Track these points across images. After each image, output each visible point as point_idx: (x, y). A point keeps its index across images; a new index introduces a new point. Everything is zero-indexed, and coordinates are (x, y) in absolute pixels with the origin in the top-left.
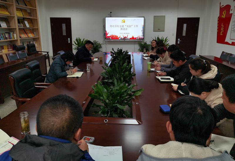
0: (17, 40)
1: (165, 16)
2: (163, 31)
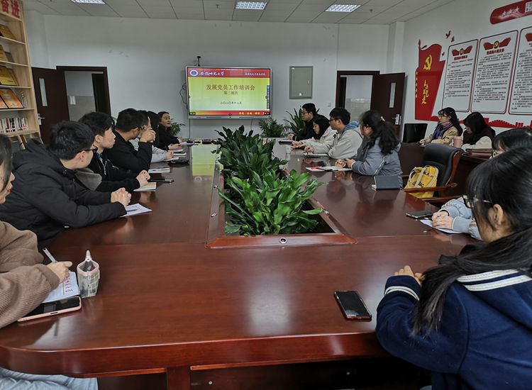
1: (312, 67)
2: (310, 98)
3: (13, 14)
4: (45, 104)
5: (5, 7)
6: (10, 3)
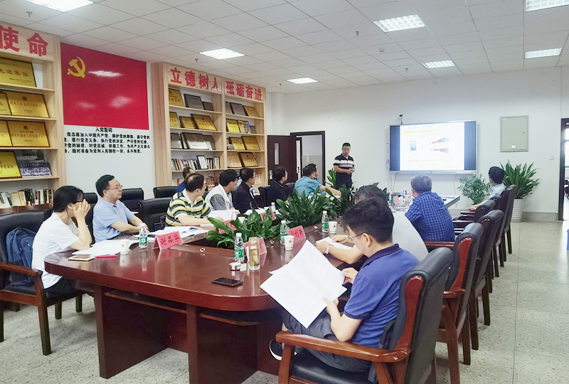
1: (527, 117)
2: (526, 151)
3: (256, 98)
4: (277, 162)
5: (250, 95)
6: (253, 91)
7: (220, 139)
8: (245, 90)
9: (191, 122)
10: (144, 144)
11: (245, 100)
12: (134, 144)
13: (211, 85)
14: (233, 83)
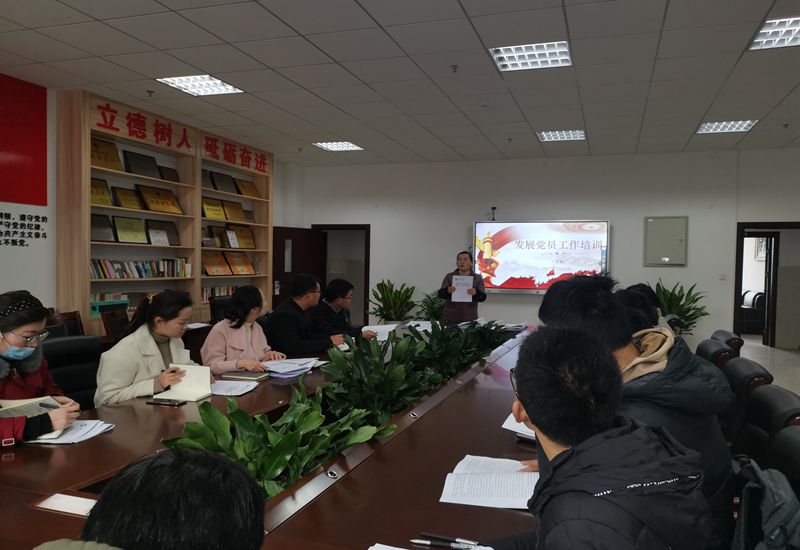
0: (192, 280)
1: (686, 218)
3: (256, 168)
5: (246, 161)
6: (253, 156)
7: (189, 228)
8: (238, 153)
9: (134, 199)
10: (34, 231)
11: (237, 169)
12: (11, 229)
13: (176, 140)
14: (216, 140)
